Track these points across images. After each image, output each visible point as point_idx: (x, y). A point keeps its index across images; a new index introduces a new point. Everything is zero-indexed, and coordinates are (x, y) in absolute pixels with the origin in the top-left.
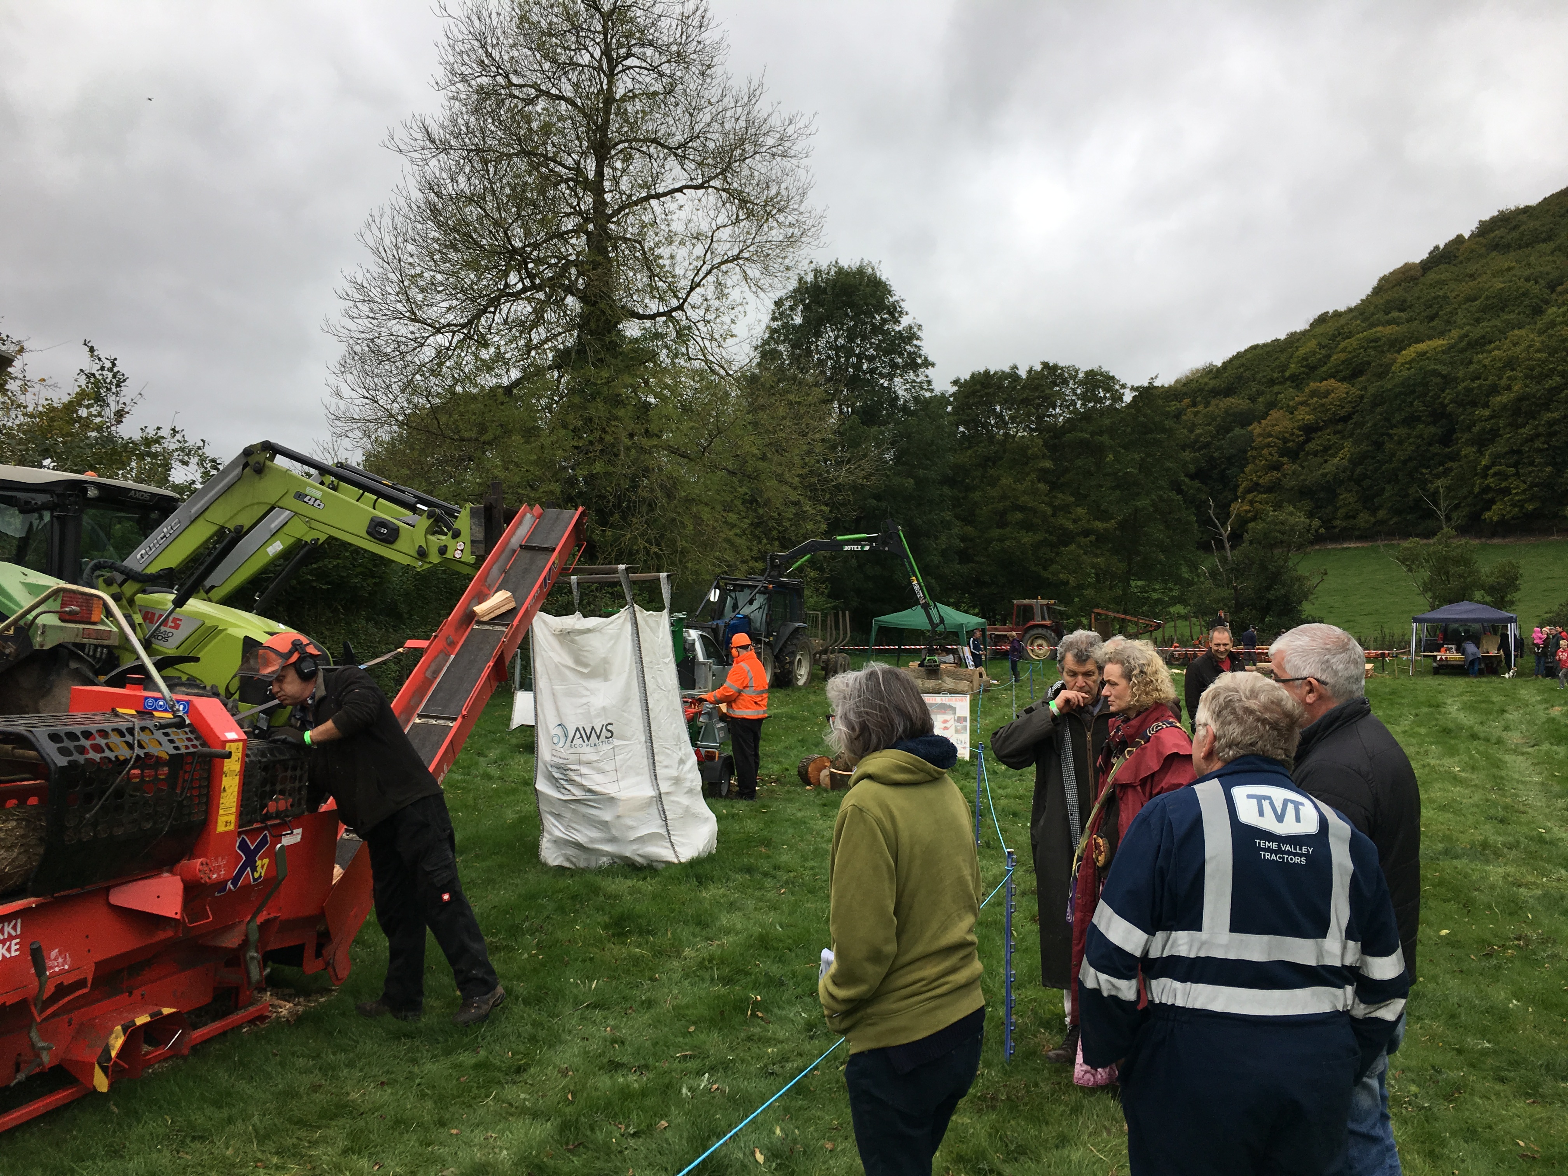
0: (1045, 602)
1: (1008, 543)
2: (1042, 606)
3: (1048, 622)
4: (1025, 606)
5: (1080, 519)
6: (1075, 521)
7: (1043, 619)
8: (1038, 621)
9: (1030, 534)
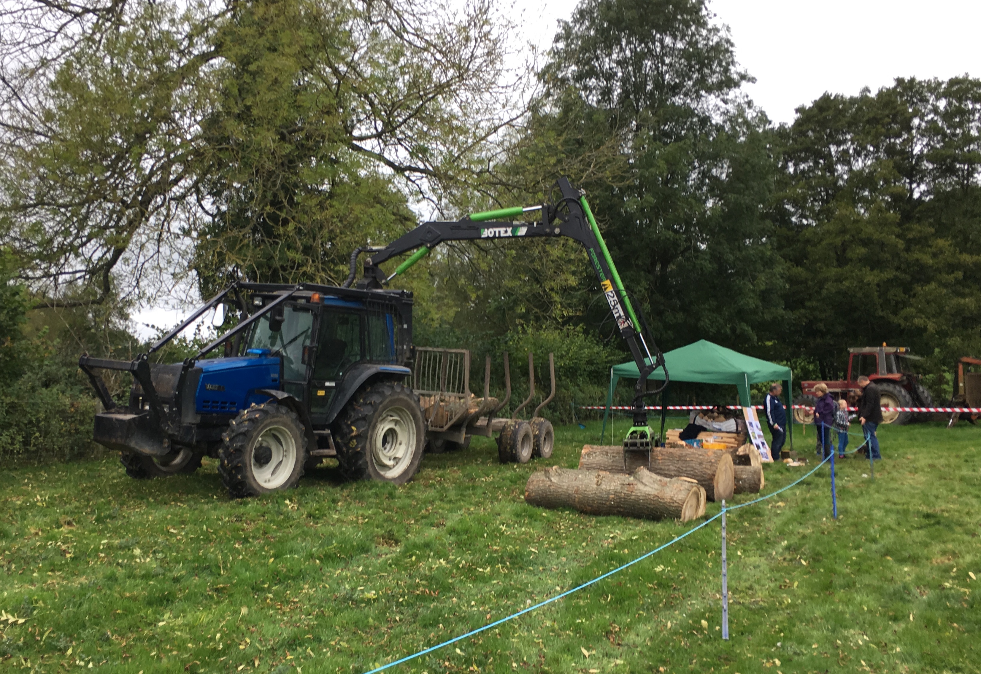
0: (892, 350)
1: (847, 283)
2: (888, 355)
3: (896, 376)
4: (865, 357)
5: (941, 252)
6: (935, 255)
7: (890, 371)
8: (883, 374)
9: (875, 272)
